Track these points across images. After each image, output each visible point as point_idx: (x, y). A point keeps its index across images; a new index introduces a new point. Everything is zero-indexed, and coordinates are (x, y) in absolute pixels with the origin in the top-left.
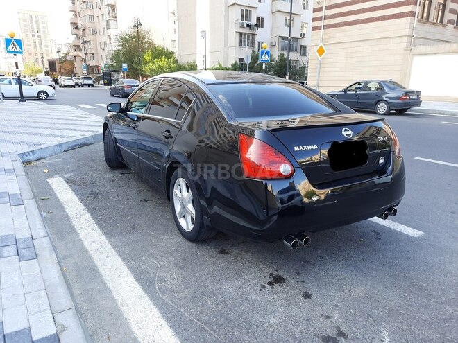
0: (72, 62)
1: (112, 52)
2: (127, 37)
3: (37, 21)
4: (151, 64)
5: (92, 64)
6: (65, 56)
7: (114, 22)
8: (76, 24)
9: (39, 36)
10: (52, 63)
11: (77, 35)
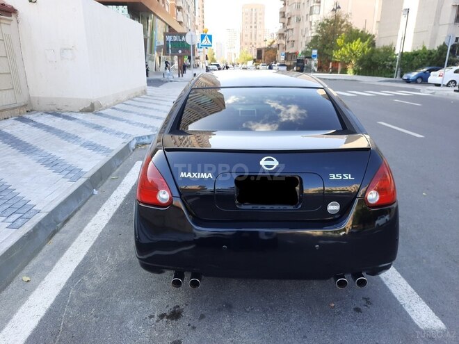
0: (275, 50)
1: (311, 39)
2: (325, 22)
3: (256, 14)
4: (343, 49)
5: (291, 50)
6: (271, 44)
7: (318, 8)
8: (284, 13)
9: (256, 27)
10: (259, 52)
11: (284, 24)
